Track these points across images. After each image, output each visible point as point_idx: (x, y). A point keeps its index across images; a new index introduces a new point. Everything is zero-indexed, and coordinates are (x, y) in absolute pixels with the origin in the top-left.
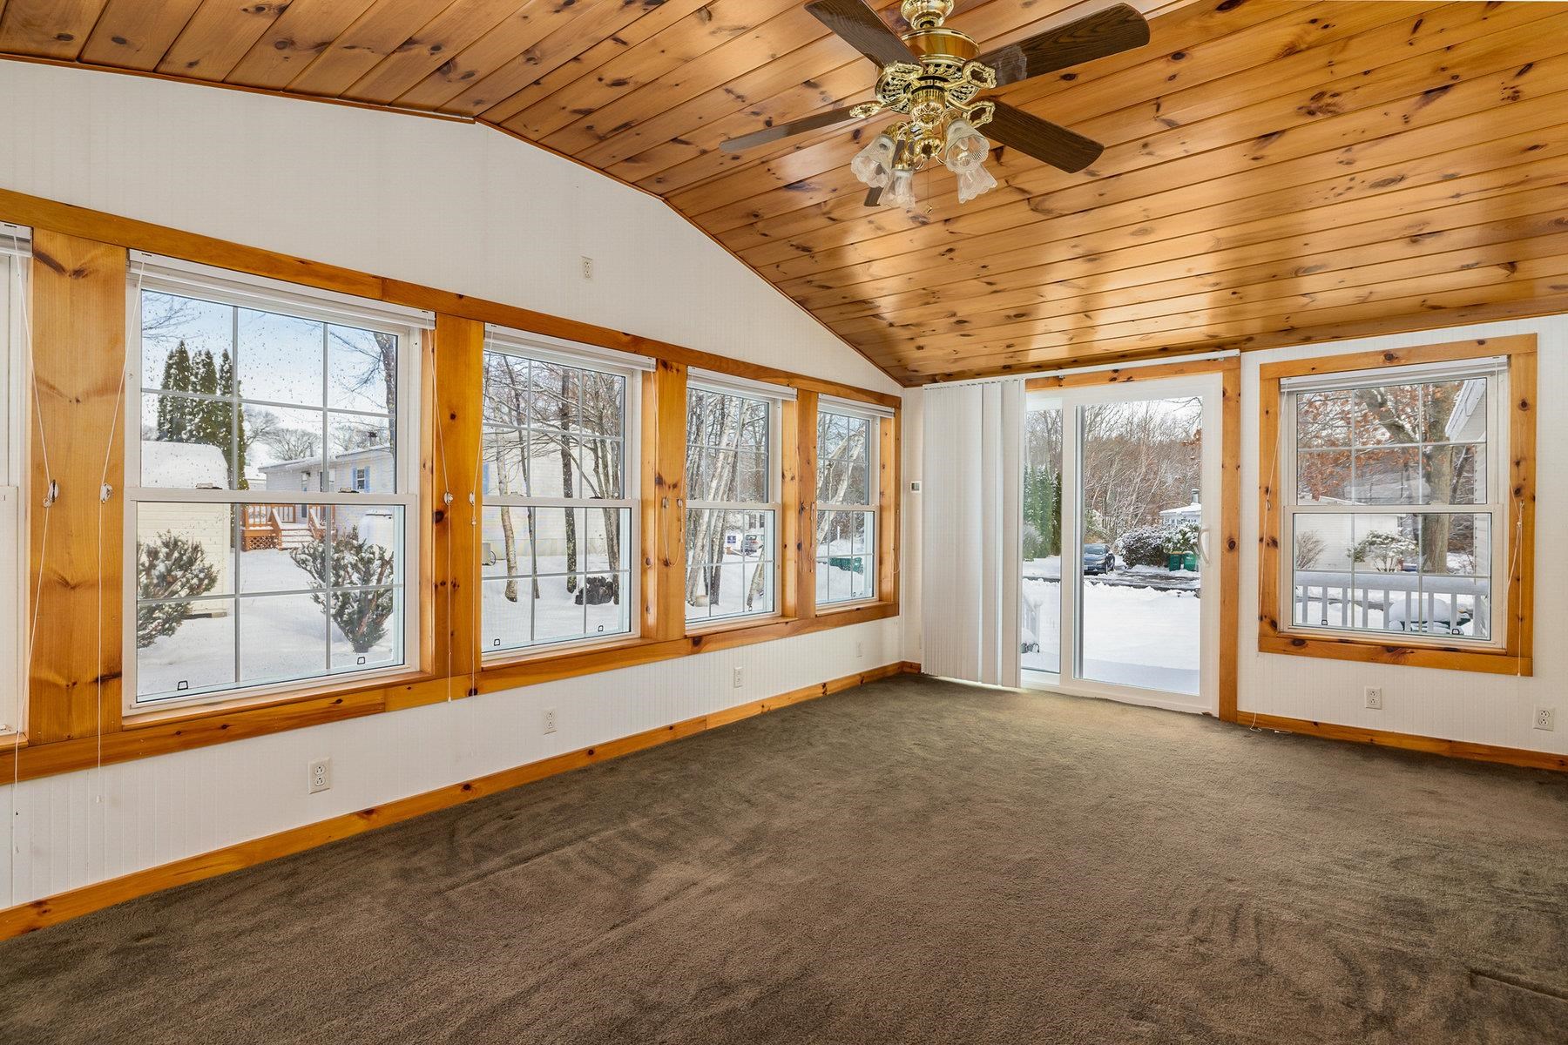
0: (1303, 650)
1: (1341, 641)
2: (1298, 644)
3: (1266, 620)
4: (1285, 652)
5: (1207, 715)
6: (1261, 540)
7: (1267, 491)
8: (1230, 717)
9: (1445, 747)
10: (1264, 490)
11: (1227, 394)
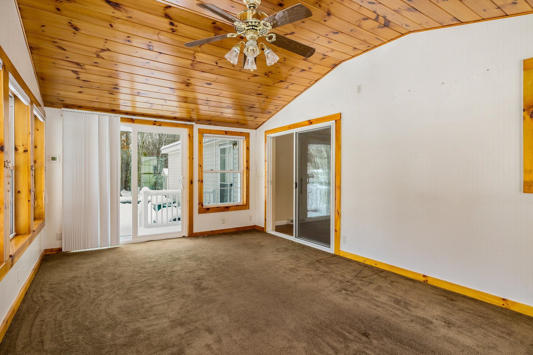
0: (209, 211)
1: (217, 207)
2: (208, 210)
3: (201, 204)
4: (205, 213)
5: (184, 237)
6: (199, 181)
7: (200, 166)
8: (192, 235)
9: (236, 229)
10: (199, 166)
11: (190, 136)
